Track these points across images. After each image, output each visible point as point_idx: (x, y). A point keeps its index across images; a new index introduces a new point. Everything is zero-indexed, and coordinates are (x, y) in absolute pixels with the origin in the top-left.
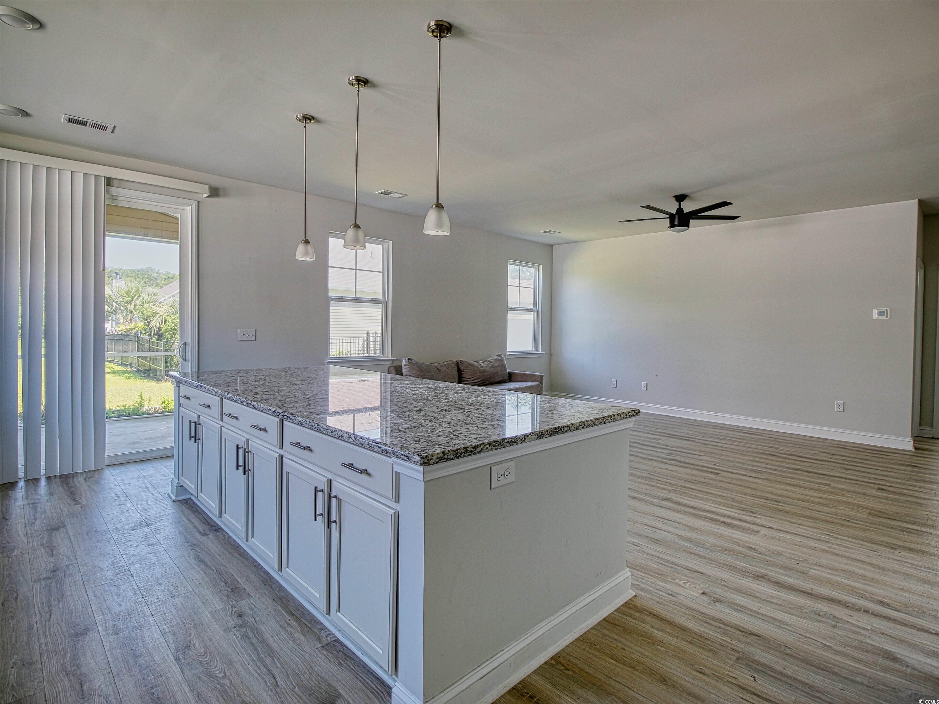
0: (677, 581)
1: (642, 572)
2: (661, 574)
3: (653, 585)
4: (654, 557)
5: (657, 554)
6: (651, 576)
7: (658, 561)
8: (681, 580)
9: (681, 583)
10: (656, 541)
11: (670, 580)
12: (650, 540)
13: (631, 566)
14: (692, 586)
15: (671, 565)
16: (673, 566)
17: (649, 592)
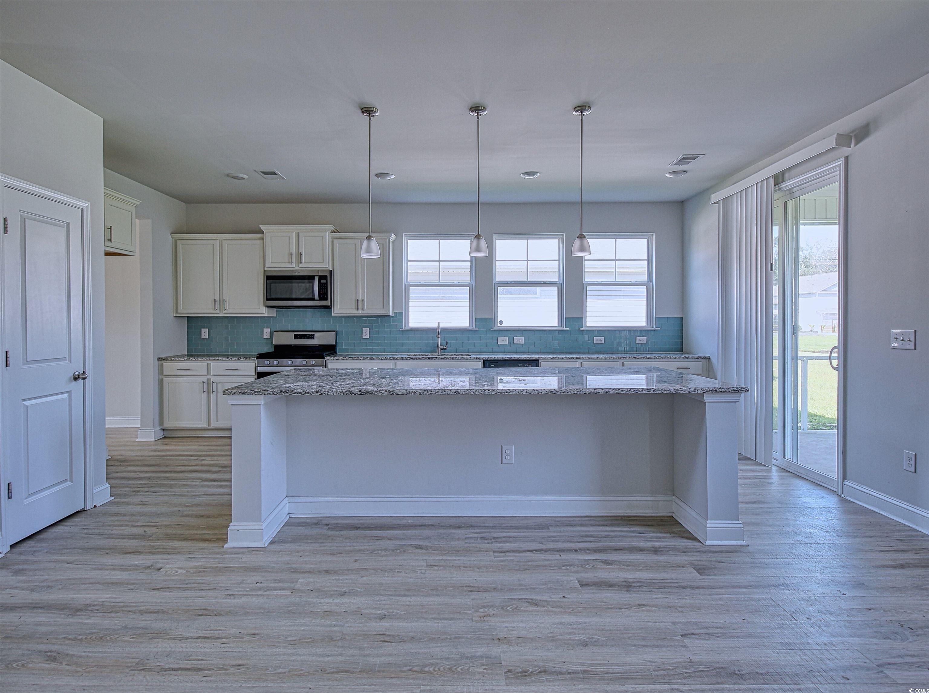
0: (184, 572)
1: (220, 568)
2: (200, 572)
3: (208, 560)
4: (207, 588)
5: (204, 593)
6: (210, 567)
7: (203, 585)
8: (180, 574)
9: (180, 571)
10: (204, 613)
11: (191, 570)
12: (213, 611)
13: (232, 569)
14: (169, 572)
15: (189, 586)
16: (186, 586)
17: (211, 553)
